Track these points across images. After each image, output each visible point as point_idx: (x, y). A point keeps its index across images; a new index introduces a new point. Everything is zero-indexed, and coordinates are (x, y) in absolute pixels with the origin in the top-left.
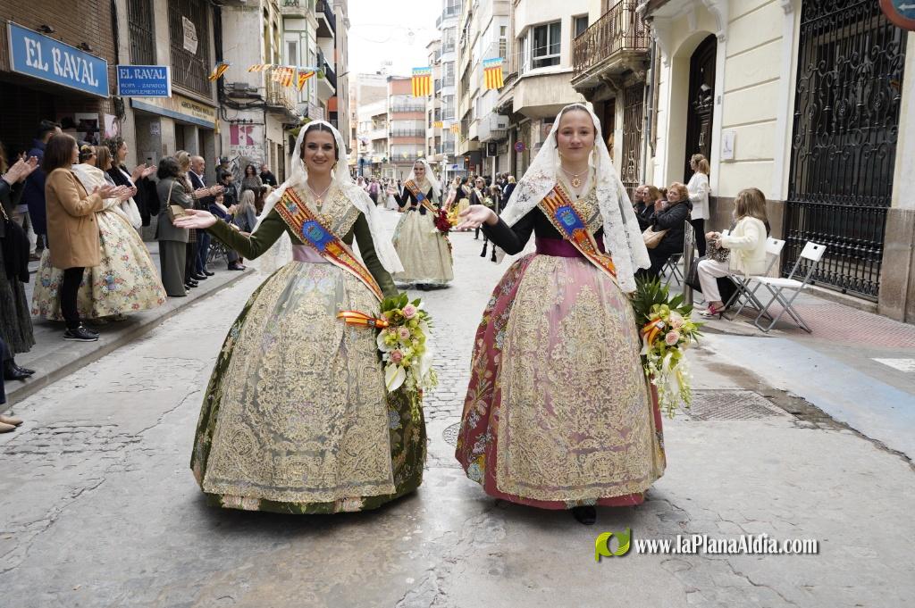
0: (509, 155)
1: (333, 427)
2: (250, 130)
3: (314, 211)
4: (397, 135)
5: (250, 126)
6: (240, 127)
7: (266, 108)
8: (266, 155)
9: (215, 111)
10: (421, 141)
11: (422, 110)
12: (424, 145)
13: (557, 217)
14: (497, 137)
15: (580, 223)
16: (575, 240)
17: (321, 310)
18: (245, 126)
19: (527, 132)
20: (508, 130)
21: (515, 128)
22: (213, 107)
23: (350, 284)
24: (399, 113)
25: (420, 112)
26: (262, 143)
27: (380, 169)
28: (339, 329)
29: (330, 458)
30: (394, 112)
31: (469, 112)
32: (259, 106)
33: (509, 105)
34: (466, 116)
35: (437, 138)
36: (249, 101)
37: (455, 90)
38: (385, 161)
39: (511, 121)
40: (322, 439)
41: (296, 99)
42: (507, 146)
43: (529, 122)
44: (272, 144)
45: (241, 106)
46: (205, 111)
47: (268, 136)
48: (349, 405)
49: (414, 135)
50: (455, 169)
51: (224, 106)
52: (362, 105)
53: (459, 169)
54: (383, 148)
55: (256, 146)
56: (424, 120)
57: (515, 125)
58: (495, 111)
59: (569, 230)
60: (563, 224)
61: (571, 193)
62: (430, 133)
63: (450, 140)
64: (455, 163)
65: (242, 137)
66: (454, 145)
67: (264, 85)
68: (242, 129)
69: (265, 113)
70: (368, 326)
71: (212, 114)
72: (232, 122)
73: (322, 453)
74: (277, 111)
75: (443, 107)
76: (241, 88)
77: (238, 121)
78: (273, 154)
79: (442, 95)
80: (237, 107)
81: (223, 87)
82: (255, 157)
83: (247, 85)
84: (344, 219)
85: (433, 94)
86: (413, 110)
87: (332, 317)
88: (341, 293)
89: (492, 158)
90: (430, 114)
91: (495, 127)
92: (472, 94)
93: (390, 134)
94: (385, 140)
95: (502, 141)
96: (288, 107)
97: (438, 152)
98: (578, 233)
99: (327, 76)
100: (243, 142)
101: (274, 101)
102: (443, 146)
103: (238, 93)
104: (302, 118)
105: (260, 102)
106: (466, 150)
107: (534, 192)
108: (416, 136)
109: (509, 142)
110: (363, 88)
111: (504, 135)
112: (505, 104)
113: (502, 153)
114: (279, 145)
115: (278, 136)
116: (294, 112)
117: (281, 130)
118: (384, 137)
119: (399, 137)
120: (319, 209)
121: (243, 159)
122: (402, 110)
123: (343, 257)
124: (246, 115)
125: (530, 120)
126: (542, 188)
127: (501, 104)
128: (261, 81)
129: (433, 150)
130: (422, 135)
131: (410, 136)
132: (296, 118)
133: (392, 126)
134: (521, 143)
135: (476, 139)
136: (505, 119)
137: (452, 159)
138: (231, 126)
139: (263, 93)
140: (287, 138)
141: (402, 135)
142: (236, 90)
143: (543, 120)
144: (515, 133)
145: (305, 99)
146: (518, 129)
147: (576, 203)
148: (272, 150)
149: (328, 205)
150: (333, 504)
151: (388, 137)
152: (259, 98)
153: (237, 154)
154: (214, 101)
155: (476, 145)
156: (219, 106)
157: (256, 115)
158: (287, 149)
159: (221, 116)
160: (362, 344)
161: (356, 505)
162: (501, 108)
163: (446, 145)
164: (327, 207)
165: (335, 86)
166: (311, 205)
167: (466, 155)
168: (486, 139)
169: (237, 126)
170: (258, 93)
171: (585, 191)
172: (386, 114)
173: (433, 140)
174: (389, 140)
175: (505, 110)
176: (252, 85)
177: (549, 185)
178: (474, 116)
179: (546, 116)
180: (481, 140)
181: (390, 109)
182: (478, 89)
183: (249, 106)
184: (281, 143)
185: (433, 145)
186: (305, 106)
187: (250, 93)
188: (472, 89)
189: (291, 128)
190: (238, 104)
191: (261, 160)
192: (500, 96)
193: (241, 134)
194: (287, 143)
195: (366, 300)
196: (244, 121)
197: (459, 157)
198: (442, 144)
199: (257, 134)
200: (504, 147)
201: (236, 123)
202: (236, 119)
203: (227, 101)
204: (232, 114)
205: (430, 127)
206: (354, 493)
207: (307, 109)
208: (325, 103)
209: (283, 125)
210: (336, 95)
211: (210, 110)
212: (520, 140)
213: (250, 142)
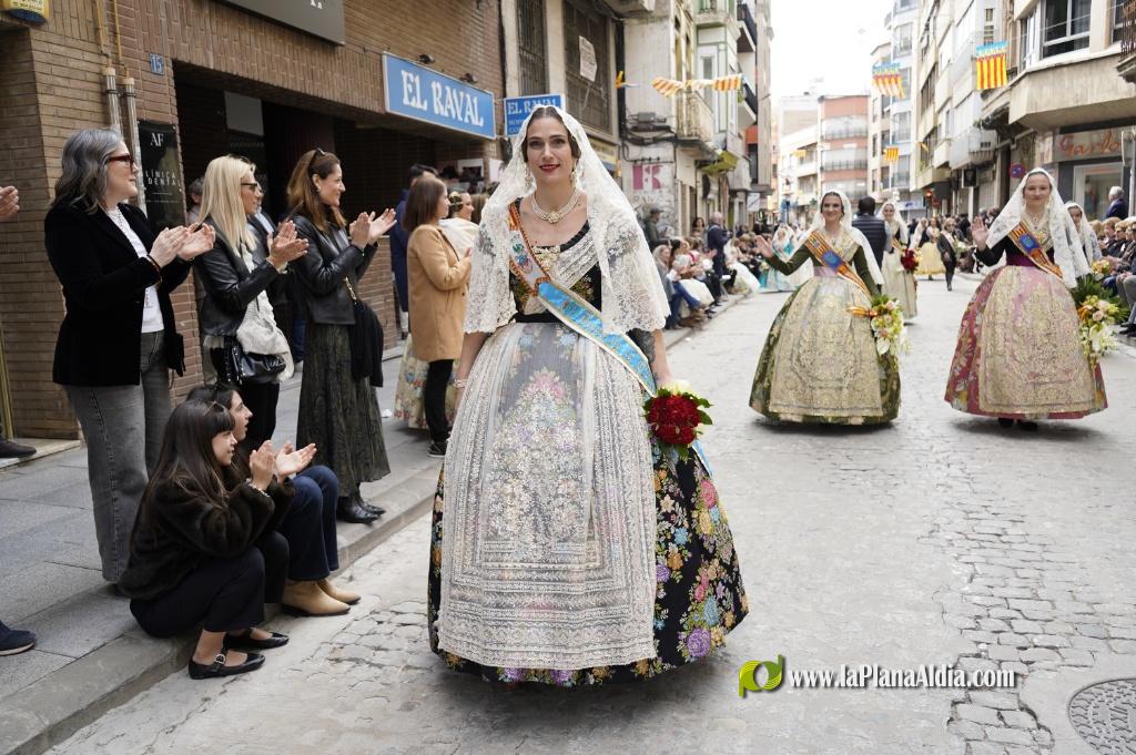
0: (996, 185)
1: (846, 373)
2: (656, 170)
3: (831, 246)
4: (829, 169)
5: (656, 165)
6: (644, 167)
7: (676, 141)
8: (676, 200)
9: (615, 150)
10: (861, 174)
11: (864, 134)
12: (865, 180)
13: (1021, 242)
14: (978, 160)
15: (1036, 245)
16: (1033, 256)
17: (837, 305)
18: (651, 166)
19: (1028, 149)
20: (996, 150)
21: (1008, 147)
22: (613, 144)
23: (853, 290)
24: (835, 140)
25: (861, 137)
26: (671, 185)
27: (807, 213)
28: (848, 317)
29: (845, 391)
30: (827, 141)
31: (934, 131)
32: (668, 139)
33: (1003, 114)
34: (929, 136)
35: (885, 170)
36: (656, 134)
37: (912, 104)
38: (814, 202)
39: (1002, 137)
40: (840, 380)
41: (712, 129)
42: (994, 172)
43: (1034, 135)
44: (683, 186)
45: (646, 141)
46: (604, 150)
47: (678, 177)
48: (855, 361)
49: (852, 167)
50: (909, 208)
51: (626, 142)
52: (785, 134)
53: (915, 207)
54: (812, 187)
55: (664, 190)
56: (866, 148)
57: (1008, 141)
58: (978, 125)
59: (1029, 250)
60: (1024, 246)
61: (1031, 227)
62: (874, 163)
63: (903, 171)
64: (909, 199)
65: (647, 180)
66: (908, 178)
67: (674, 112)
68: (648, 170)
69: (675, 147)
70: (865, 316)
71: (612, 154)
72: (635, 161)
73: (841, 388)
74: (689, 144)
75: (894, 127)
76: (647, 119)
77: (643, 160)
78: (684, 198)
79: (892, 113)
80: (641, 143)
81: (625, 120)
82: (661, 204)
83: (653, 114)
84: (849, 250)
85: (879, 113)
86: (852, 135)
87: (844, 310)
88: (848, 295)
89: (968, 190)
90: (874, 140)
91: (975, 146)
92: (937, 108)
93: (822, 169)
94: (815, 176)
95: (986, 166)
96: (703, 138)
97: (886, 186)
98: (1034, 251)
99: (747, 100)
100: (648, 186)
101: (685, 132)
102: (893, 179)
103: (644, 126)
104: (719, 152)
105: (669, 135)
106: (929, 182)
107: (1005, 226)
108: (855, 169)
109: (998, 167)
110: (786, 113)
111: (990, 157)
112: (995, 114)
113: (984, 181)
114: (691, 188)
115: (690, 177)
116: (710, 145)
117: (693, 168)
118: (813, 172)
119: (832, 172)
120: (834, 244)
121: (648, 206)
122: (837, 137)
123: (848, 274)
124: (651, 152)
125: (1035, 133)
126: (1011, 224)
127: (988, 114)
128: (670, 109)
129: (879, 185)
130: (862, 167)
131: (848, 170)
132: (712, 152)
133: (825, 156)
134: (1017, 166)
135: (946, 165)
136: (992, 135)
137: (906, 195)
138: (634, 167)
139: (673, 123)
140: (700, 179)
141: (837, 168)
142: (640, 122)
143: (1058, 130)
144: (1007, 153)
145: (723, 127)
146: (1013, 147)
147: (1034, 233)
148: (683, 194)
149: (839, 241)
150: (847, 418)
151: (819, 171)
152: (668, 129)
153: (641, 201)
154: (614, 137)
155: (943, 174)
156: (620, 143)
157: (664, 151)
158: (700, 193)
159: (622, 156)
160: (862, 326)
161: (860, 421)
162: (987, 119)
163: (896, 177)
164: (839, 242)
165: (756, 112)
166: (829, 241)
167: (926, 188)
168: (960, 165)
169: (641, 167)
170: (668, 124)
171: (1041, 224)
172: (815, 144)
173: (879, 172)
174: (819, 176)
175: (994, 121)
176: (660, 114)
177: (1016, 222)
178: (942, 134)
179: (1063, 124)
180: (954, 166)
181: (822, 137)
182: (949, 99)
183: (656, 141)
184: (693, 185)
185: (878, 178)
186: (722, 136)
187: (657, 124)
188: (939, 99)
189: (706, 165)
190: (643, 139)
191: (670, 207)
192: (985, 104)
193: (645, 175)
194: (700, 184)
195: (863, 300)
196: (650, 159)
197: (916, 192)
198: (891, 176)
199: (664, 175)
200: (989, 174)
201: (639, 163)
202: (640, 157)
203: (630, 137)
204: (635, 152)
205: (874, 154)
206: (859, 413)
207: (725, 141)
208: (743, 134)
209: (696, 162)
210: (756, 123)
211: (611, 148)
212: (1016, 161)
213: (657, 185)
